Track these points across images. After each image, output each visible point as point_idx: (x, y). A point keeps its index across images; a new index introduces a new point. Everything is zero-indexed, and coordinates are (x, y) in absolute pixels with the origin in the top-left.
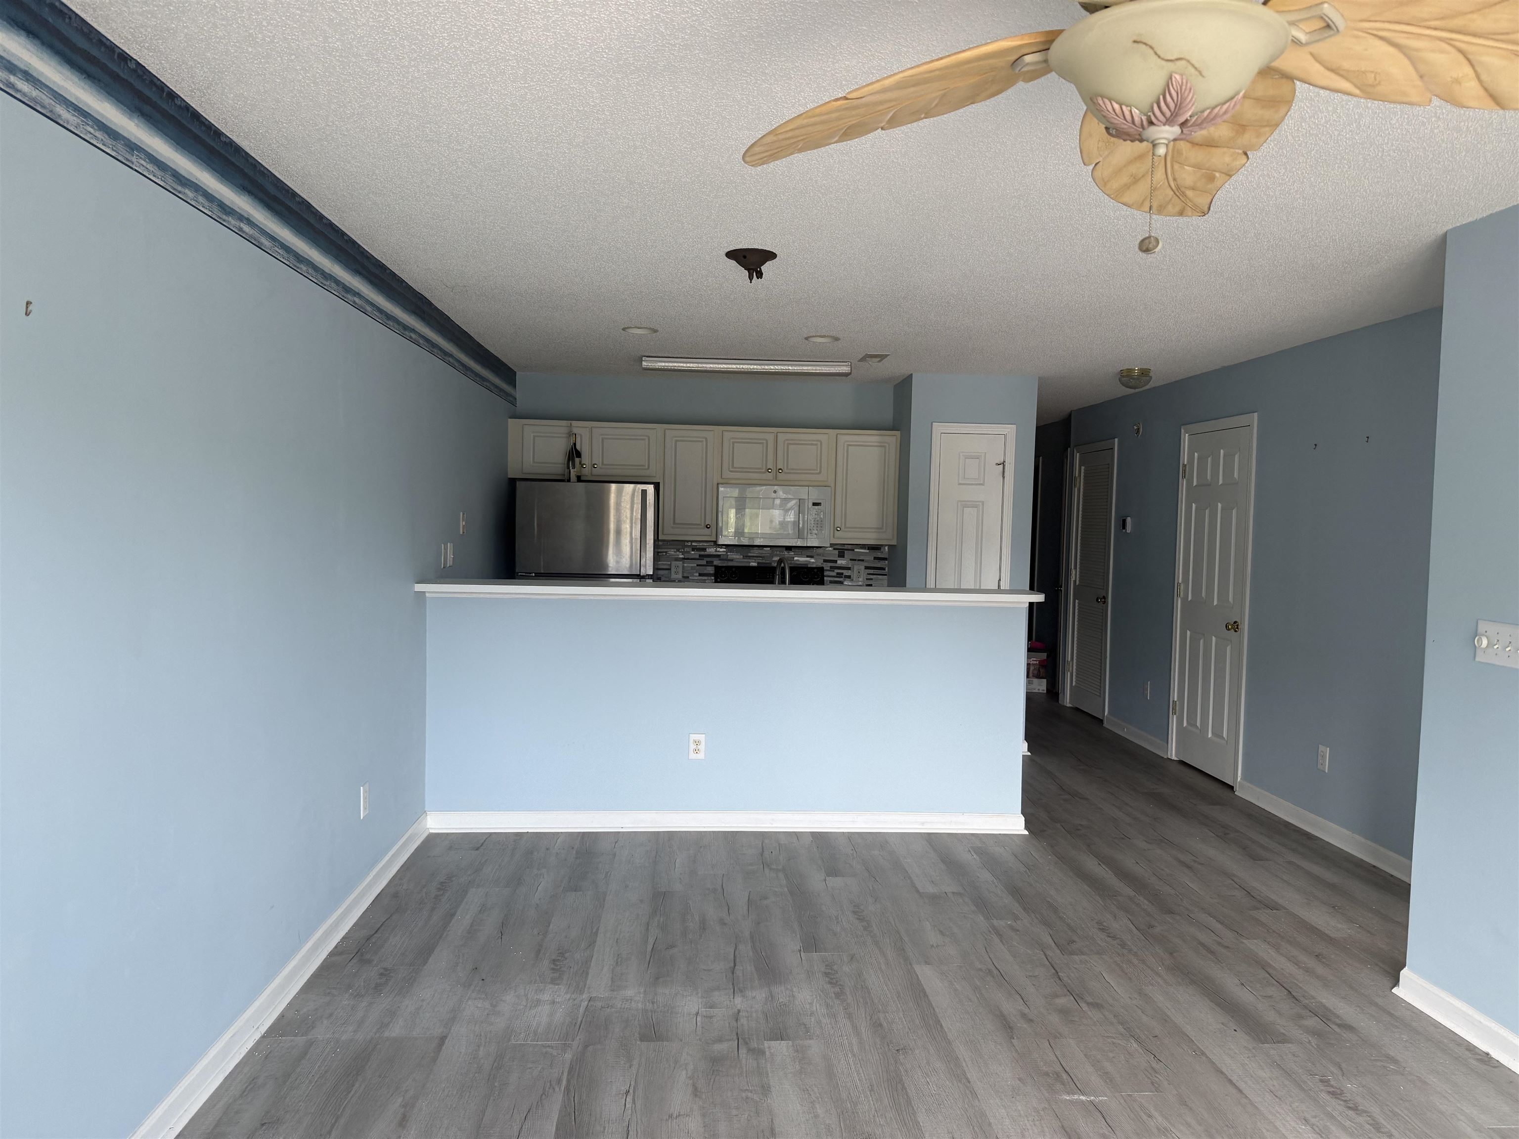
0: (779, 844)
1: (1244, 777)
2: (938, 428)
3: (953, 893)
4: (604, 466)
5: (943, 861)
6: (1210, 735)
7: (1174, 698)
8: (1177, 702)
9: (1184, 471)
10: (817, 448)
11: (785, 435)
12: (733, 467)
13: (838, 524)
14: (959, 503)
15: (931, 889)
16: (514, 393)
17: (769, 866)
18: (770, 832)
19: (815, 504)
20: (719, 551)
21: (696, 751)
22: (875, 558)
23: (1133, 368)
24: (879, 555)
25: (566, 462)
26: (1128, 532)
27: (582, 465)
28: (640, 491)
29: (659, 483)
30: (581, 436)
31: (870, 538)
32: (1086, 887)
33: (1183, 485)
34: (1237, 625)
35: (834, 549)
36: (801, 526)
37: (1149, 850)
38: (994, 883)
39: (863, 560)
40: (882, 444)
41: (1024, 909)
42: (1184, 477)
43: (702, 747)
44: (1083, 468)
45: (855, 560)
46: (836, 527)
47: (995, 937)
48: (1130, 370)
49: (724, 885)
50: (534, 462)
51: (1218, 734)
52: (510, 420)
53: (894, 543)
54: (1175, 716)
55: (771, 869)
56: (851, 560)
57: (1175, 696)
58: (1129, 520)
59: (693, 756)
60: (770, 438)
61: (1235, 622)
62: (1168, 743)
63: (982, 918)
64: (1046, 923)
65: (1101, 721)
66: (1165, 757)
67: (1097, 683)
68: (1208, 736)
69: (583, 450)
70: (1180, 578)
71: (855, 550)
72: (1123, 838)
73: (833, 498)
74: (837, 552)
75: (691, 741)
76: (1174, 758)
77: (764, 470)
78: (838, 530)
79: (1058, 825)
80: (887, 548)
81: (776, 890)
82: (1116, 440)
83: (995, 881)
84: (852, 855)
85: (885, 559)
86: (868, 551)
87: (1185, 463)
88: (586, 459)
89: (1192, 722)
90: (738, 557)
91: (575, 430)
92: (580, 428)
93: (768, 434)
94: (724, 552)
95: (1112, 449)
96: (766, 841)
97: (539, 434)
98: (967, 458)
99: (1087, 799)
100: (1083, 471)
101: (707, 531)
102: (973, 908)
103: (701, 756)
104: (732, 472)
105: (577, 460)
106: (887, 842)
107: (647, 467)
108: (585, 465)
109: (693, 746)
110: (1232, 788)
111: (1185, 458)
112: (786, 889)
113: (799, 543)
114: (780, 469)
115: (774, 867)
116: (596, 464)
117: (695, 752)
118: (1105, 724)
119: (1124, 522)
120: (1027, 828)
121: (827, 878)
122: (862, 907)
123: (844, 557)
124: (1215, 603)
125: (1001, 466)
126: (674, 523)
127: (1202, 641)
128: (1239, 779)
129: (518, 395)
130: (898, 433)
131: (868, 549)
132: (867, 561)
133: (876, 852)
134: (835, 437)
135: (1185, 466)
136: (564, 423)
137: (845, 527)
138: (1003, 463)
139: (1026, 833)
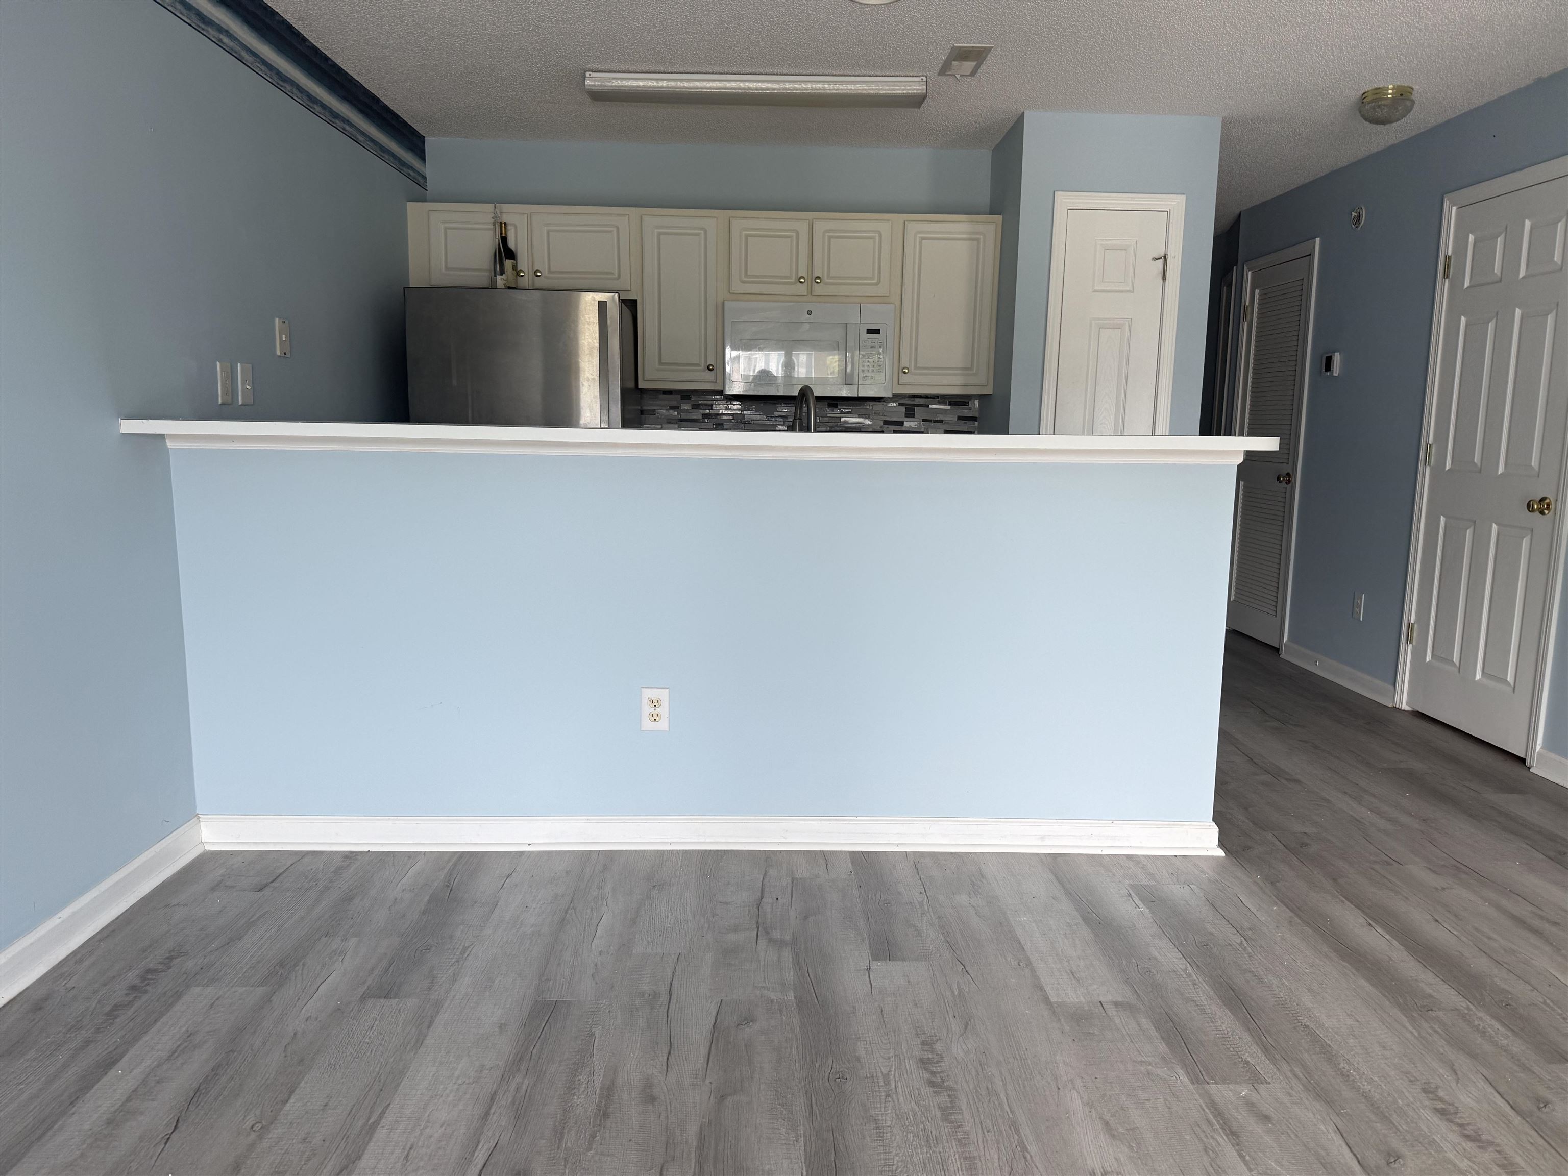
0: (793, 879)
1: (1547, 745)
2: (1064, 200)
3: (1116, 1004)
4: (551, 275)
5: (1086, 920)
6: (1478, 676)
7: (1409, 618)
8: (1416, 626)
9: (1447, 267)
10: (874, 242)
11: (825, 224)
12: (746, 275)
13: (905, 362)
14: (1093, 322)
15: (1073, 996)
16: (423, 170)
17: (767, 933)
18: (781, 852)
19: (870, 331)
20: (731, 409)
21: (655, 717)
22: (960, 418)
23: (1386, 86)
24: (966, 413)
25: (492, 268)
26: (1334, 374)
27: (518, 274)
28: (597, 303)
29: (636, 301)
30: (516, 227)
31: (953, 385)
32: (1363, 982)
33: (1444, 289)
34: (1548, 505)
35: (900, 405)
36: (849, 370)
37: (1443, 889)
38: (1189, 976)
39: (941, 421)
40: (973, 236)
41: (1266, 1050)
42: (1446, 276)
43: (664, 710)
44: (1257, 291)
45: (930, 421)
46: (901, 366)
47: (1222, 1139)
48: (1379, 92)
49: (675, 983)
50: (447, 268)
51: (1494, 674)
52: (408, 203)
53: (988, 390)
54: (1410, 646)
55: (771, 941)
56: (924, 420)
57: (1412, 614)
58: (1337, 358)
59: (648, 725)
60: (803, 227)
61: (1543, 500)
62: (1394, 684)
63: (1186, 1080)
64: (1322, 1095)
65: (1277, 650)
66: (1390, 705)
67: (1270, 597)
68: (1475, 678)
69: (519, 247)
70: (1430, 433)
71: (931, 406)
72: (1388, 864)
73: (898, 321)
74: (903, 409)
75: (645, 701)
76: (1405, 707)
77: (793, 280)
78: (905, 373)
79: (1270, 836)
80: (977, 402)
81: (773, 996)
82: (1318, 240)
83: (1190, 968)
84: (921, 904)
85: (974, 419)
86: (949, 407)
87: (1450, 253)
88: (523, 263)
89: (1442, 655)
90: (759, 417)
91: (505, 218)
92: (514, 215)
93: (798, 223)
94: (738, 410)
95: (1310, 255)
96: (772, 872)
97: (452, 225)
98: (1106, 249)
99: (1297, 781)
100: (1257, 296)
101: (709, 376)
102: (1163, 1048)
103: (663, 724)
104: (744, 282)
105: (508, 263)
106: (983, 876)
107: (616, 276)
108: (523, 272)
109: (647, 709)
110: (1523, 761)
111: (1448, 246)
112: (791, 996)
113: (844, 393)
114: (818, 278)
115: (776, 935)
116: (540, 272)
117: (653, 719)
118: (1284, 655)
119: (1329, 362)
120: (1222, 844)
121: (876, 965)
122: (938, 1047)
123: (914, 417)
124: (1501, 470)
125: (1161, 262)
126: (660, 363)
127: (1469, 533)
128: (1538, 748)
129: (429, 170)
130: (998, 218)
131: (950, 405)
132: (947, 423)
133: (963, 899)
134: (901, 227)
135: (1448, 258)
136: (489, 207)
137: (916, 368)
138: (1165, 258)
139: (1221, 853)
